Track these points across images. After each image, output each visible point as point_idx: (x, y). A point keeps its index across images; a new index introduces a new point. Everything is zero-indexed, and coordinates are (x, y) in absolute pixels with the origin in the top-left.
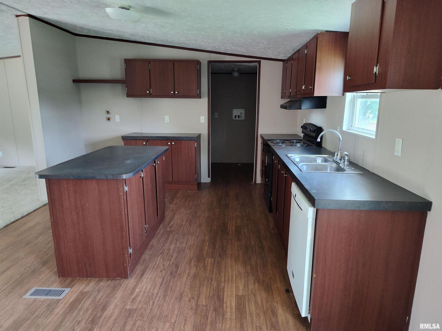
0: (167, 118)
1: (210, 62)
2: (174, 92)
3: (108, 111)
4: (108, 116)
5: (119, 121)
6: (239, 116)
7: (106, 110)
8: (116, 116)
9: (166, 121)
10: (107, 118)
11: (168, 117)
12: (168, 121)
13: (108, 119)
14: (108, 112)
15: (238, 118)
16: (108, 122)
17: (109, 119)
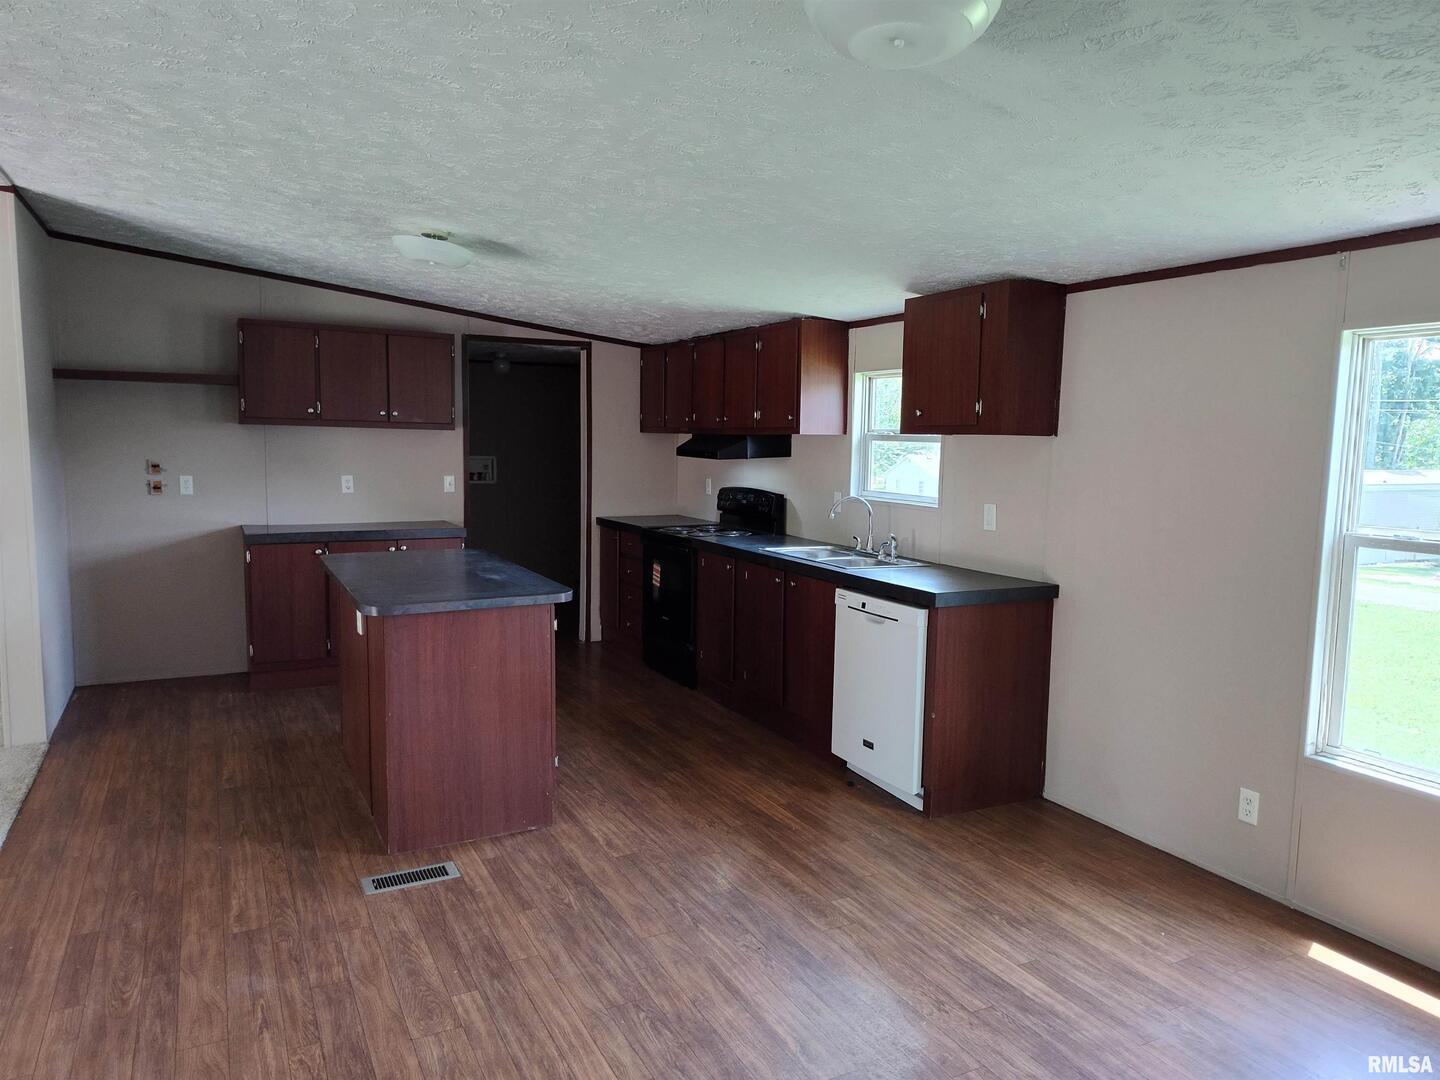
0: (347, 483)
1: (467, 339)
2: (389, 414)
3: (156, 462)
4: (155, 478)
5: (192, 492)
6: (480, 474)
7: (148, 461)
8: (183, 478)
9: (345, 490)
10: (152, 485)
11: (351, 477)
12: (352, 491)
13: (154, 488)
14: (155, 466)
15: (480, 479)
16: (155, 498)
17: (160, 488)
